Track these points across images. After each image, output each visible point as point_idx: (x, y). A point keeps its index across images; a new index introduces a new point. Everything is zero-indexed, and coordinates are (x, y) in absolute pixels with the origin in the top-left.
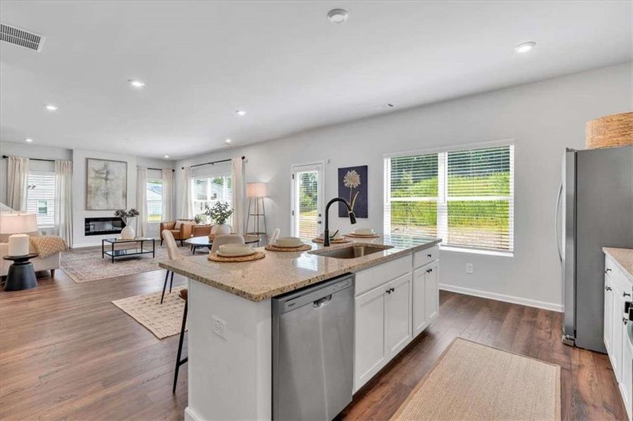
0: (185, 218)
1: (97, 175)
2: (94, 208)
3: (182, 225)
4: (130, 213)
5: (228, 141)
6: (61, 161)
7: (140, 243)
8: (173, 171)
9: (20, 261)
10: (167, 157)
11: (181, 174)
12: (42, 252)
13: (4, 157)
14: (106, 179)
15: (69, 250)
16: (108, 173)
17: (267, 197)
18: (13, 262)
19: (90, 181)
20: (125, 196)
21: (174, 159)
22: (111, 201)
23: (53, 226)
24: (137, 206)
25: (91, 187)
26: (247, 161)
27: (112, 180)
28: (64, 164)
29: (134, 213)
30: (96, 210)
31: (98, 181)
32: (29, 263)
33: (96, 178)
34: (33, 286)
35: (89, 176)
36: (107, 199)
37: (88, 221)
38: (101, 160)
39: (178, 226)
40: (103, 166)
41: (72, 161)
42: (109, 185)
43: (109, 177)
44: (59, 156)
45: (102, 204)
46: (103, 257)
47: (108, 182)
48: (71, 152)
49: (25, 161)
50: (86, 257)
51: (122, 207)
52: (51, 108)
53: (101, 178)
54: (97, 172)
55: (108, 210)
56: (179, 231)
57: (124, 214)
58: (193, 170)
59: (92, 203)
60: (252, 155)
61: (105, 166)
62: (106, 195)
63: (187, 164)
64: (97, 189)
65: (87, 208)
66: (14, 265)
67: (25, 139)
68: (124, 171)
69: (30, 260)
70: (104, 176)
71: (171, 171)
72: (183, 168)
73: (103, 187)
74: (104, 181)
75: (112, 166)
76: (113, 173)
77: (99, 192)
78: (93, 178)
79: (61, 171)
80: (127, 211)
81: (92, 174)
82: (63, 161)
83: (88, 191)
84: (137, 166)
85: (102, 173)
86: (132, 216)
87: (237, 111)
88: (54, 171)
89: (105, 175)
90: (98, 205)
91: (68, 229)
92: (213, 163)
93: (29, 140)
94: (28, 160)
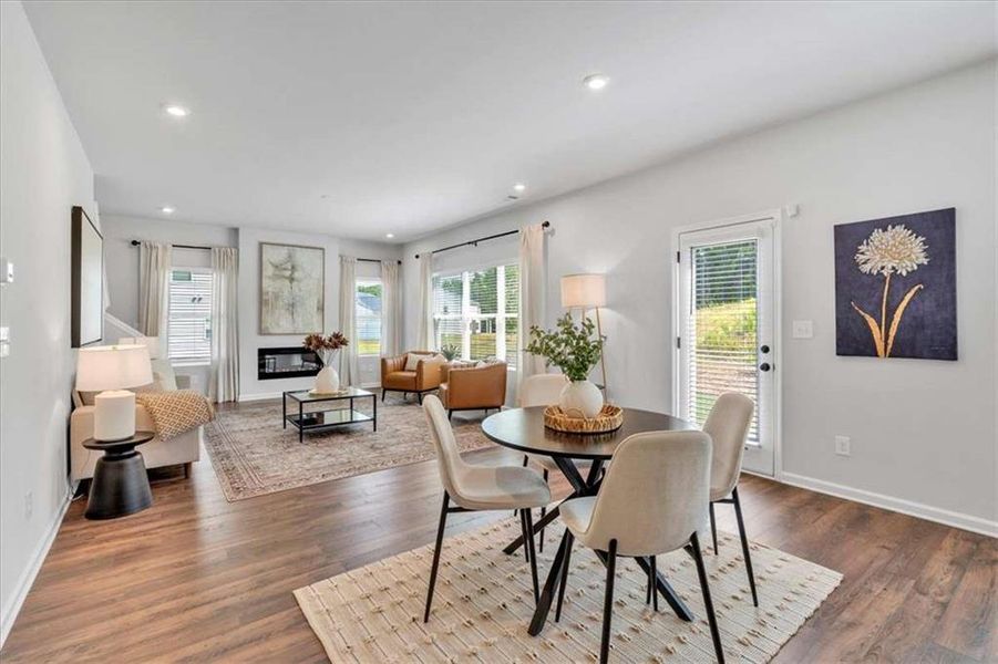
0: (423, 350)
1: (277, 273)
2: (271, 331)
3: (420, 363)
4: (330, 340)
5: (520, 188)
6: (220, 248)
7: (349, 400)
8: (399, 262)
9: (118, 452)
10: (390, 236)
11: (413, 267)
12: (166, 427)
13: (134, 243)
14: (292, 279)
15: (232, 405)
16: (294, 268)
17: (607, 306)
18: (102, 453)
19: (266, 282)
20: (321, 309)
21: (400, 241)
22: (299, 319)
23: (208, 363)
24: (341, 327)
25: (267, 293)
26: (552, 233)
27: (300, 280)
28: (225, 253)
29: (338, 341)
30: (275, 334)
31: (279, 283)
32: (136, 453)
33: (276, 277)
34: (145, 505)
35: (264, 273)
36: (293, 314)
37: (262, 353)
38: (284, 245)
39: (412, 364)
40: (286, 256)
41: (237, 248)
42: (296, 290)
43: (296, 275)
44: (218, 239)
45: (285, 324)
46: (285, 427)
47: (295, 283)
48: (235, 231)
49: (165, 248)
50: (256, 425)
51: (316, 329)
52: (177, 111)
53: (285, 277)
54: (276, 267)
55: (295, 334)
56: (414, 374)
57: (320, 343)
58: (436, 259)
59: (268, 322)
60: (566, 219)
61: (290, 256)
62: (292, 307)
63: (424, 249)
64: (277, 297)
65: (262, 332)
66: (105, 459)
67: (161, 208)
68: (320, 262)
69: (137, 448)
70: (288, 273)
71: (396, 263)
72: (417, 257)
73: (286, 293)
74: (287, 282)
75: (302, 257)
76: (303, 269)
77: (280, 303)
78: (269, 278)
79: (222, 267)
80: (326, 337)
81: (269, 271)
82: (223, 250)
83: (262, 301)
84: (341, 256)
85: (285, 269)
86: (336, 346)
87: (587, 79)
88: (210, 267)
89: (288, 271)
90: (278, 325)
91: (233, 368)
92: (475, 243)
93: (167, 210)
94: (170, 246)
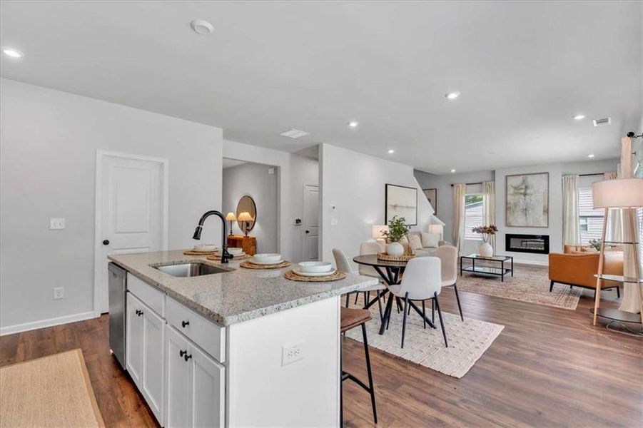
1: (516, 191)
2: (513, 225)
6: (486, 182)
13: (452, 185)
14: (525, 194)
16: (526, 188)
19: (509, 198)
20: (546, 211)
22: (530, 218)
25: (510, 203)
27: (531, 195)
28: (489, 185)
30: (515, 226)
31: (517, 197)
33: (515, 194)
35: (508, 192)
36: (526, 214)
37: (508, 237)
38: (520, 175)
40: (521, 181)
41: (494, 181)
42: (528, 200)
43: (528, 191)
44: (485, 178)
45: (522, 220)
47: (527, 197)
48: (494, 172)
49: (463, 186)
51: (543, 225)
53: (521, 194)
54: (515, 188)
55: (527, 227)
59: (511, 219)
61: (524, 181)
62: (525, 211)
64: (516, 205)
65: (508, 225)
67: (450, 170)
68: (545, 182)
70: (522, 191)
73: (521, 203)
74: (522, 197)
75: (531, 180)
76: (532, 187)
77: (518, 209)
78: (512, 195)
81: (511, 191)
82: (488, 183)
83: (507, 208)
85: (521, 189)
89: (524, 190)
90: (517, 221)
94: (465, 185)
